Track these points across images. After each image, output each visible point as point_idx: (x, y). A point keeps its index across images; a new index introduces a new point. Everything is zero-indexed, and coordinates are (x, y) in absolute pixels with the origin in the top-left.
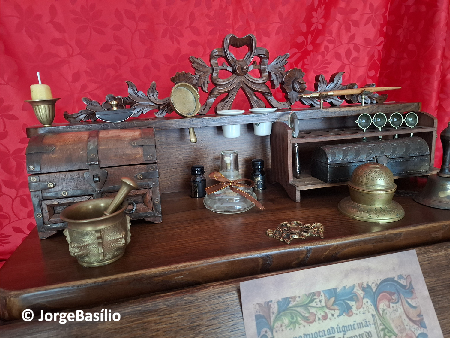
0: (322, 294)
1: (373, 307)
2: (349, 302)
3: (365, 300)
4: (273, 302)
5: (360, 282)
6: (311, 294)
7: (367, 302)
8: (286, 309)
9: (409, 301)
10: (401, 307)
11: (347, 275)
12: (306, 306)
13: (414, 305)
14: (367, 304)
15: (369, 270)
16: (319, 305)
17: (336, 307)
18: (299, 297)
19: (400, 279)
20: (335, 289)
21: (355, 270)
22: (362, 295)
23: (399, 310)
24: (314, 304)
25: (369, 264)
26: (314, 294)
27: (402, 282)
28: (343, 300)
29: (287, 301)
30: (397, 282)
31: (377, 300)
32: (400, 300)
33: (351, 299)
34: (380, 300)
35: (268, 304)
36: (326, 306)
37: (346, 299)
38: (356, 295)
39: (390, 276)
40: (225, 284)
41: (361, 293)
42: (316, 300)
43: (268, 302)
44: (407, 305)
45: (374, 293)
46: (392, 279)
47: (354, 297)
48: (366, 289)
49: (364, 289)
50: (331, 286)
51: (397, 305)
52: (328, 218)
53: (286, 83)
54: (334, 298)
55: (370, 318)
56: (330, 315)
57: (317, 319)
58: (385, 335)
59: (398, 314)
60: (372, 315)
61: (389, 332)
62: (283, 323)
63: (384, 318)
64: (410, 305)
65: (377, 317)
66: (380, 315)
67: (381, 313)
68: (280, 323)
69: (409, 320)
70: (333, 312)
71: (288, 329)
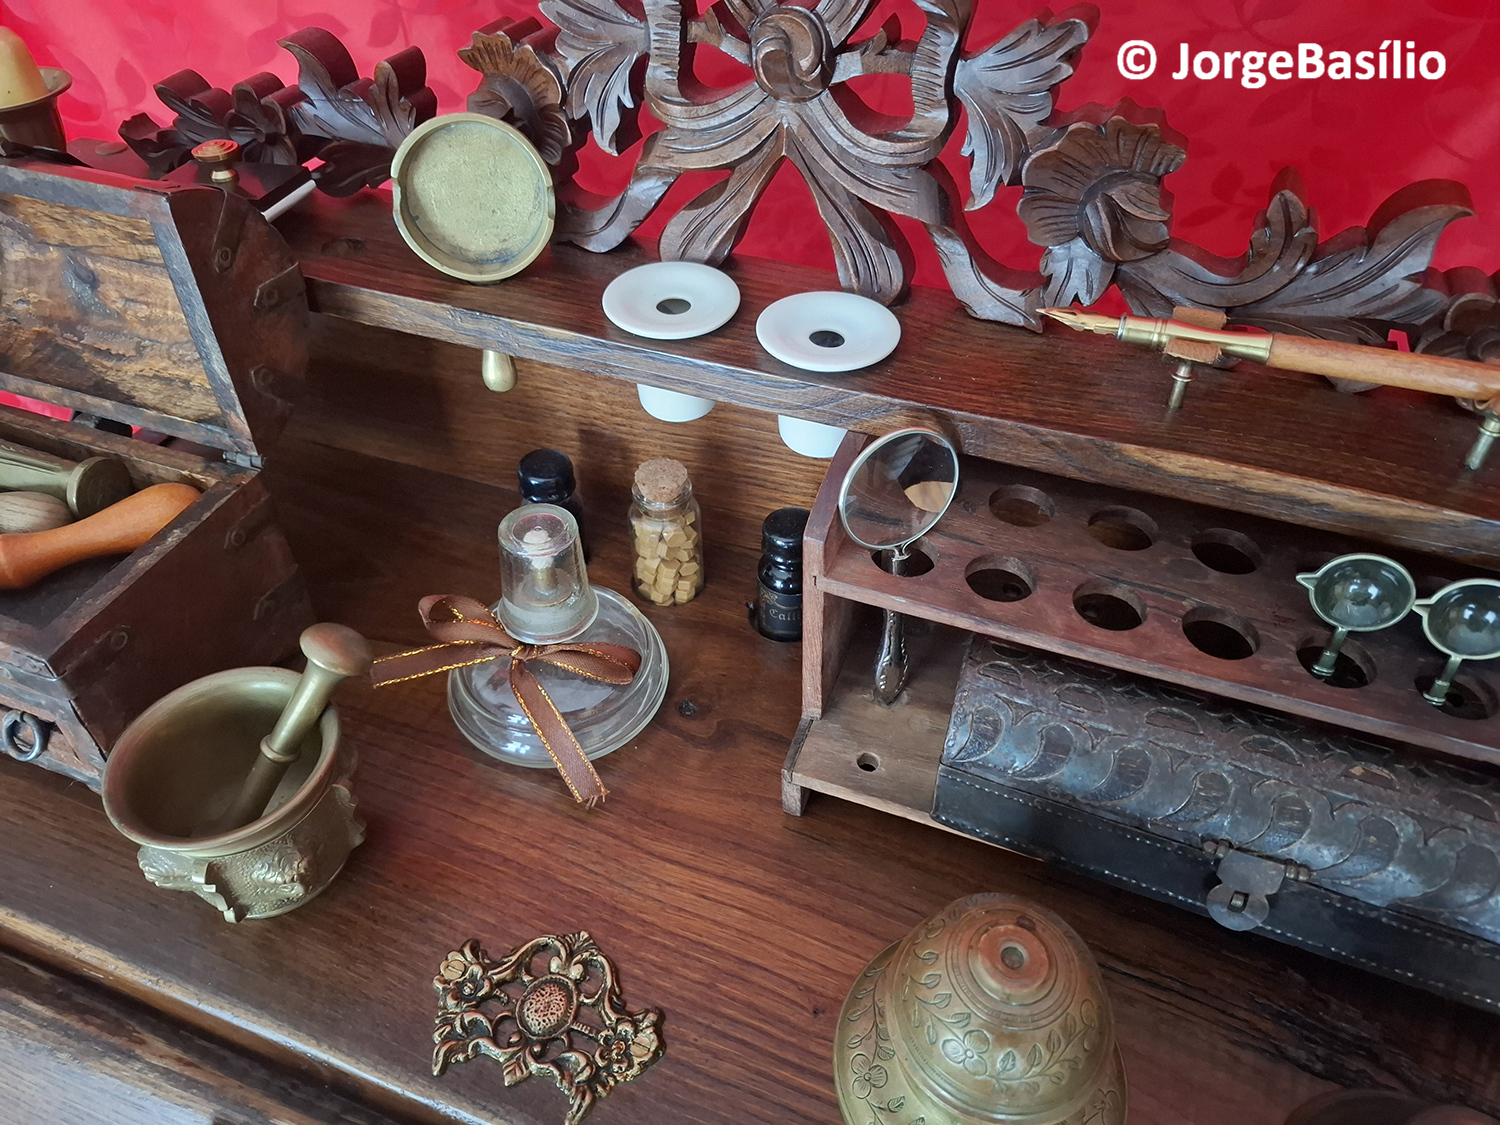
52: (750, 1005)
53: (1038, 195)
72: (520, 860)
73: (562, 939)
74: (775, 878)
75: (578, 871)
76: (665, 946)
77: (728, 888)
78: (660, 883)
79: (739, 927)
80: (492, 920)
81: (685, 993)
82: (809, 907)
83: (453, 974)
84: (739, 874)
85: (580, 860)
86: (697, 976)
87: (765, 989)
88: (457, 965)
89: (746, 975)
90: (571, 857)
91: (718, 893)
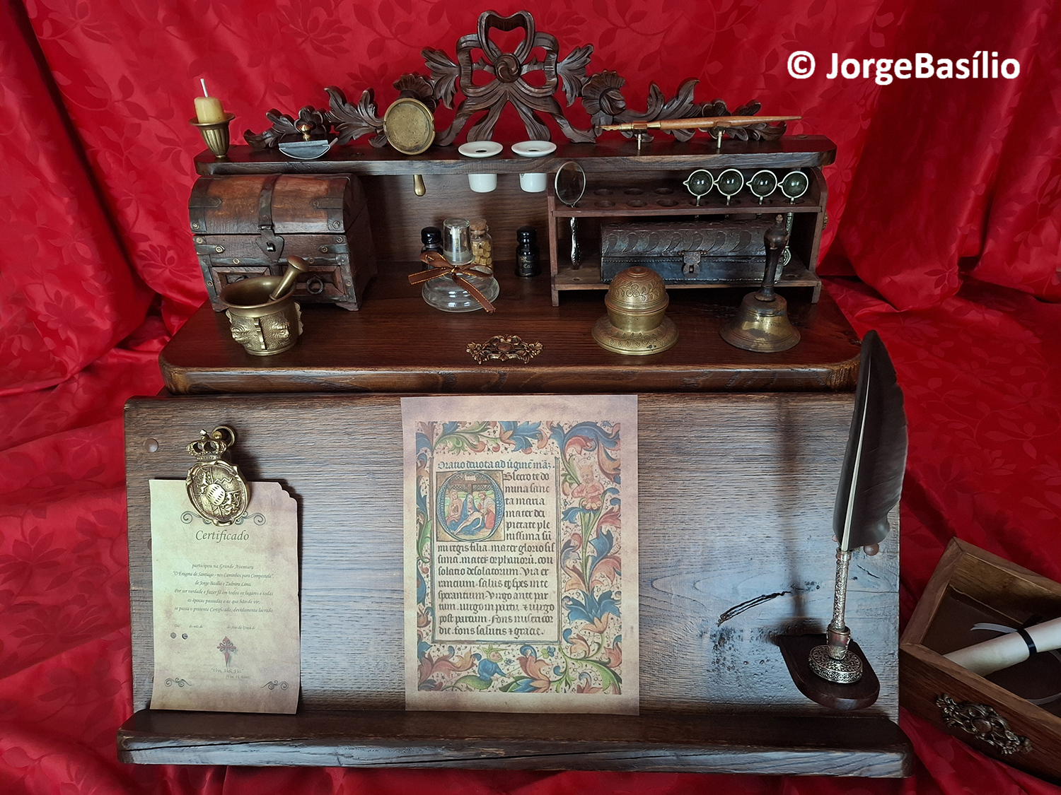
0: (498, 425)
1: (559, 450)
2: (529, 439)
3: (551, 441)
4: (438, 423)
5: (549, 420)
6: (484, 422)
7: (553, 443)
8: (452, 433)
9: (608, 451)
10: (596, 456)
11: (533, 409)
12: (476, 434)
13: (613, 456)
14: (551, 445)
15: (564, 409)
16: (492, 435)
17: (512, 442)
18: (470, 423)
19: (605, 425)
20: (515, 423)
21: (545, 406)
22: (548, 435)
23: (592, 458)
24: (485, 434)
25: (566, 402)
26: (488, 423)
27: (607, 429)
28: (523, 436)
29: (454, 425)
30: (599, 428)
31: (566, 443)
32: (597, 449)
33: (534, 437)
34: (571, 444)
35: (432, 425)
36: (500, 438)
37: (527, 436)
38: (541, 434)
39: (592, 420)
40: (391, 396)
41: (547, 433)
42: (489, 430)
43: (433, 423)
44: (604, 455)
45: (565, 435)
46: (594, 424)
47: (537, 435)
48: (556, 430)
49: (552, 428)
50: (512, 418)
51: (591, 453)
53: (587, 99)
54: (511, 432)
55: (551, 460)
56: (502, 448)
57: (486, 449)
58: (565, 481)
59: (588, 462)
60: (556, 457)
61: (572, 478)
62: (446, 446)
63: (569, 463)
64: (607, 455)
65: (560, 460)
66: (566, 459)
67: (568, 457)
68: (442, 445)
69: (600, 472)
70: (507, 446)
71: (451, 453)
75: (496, 327)
77: (545, 322)
82: (572, 320)
87: (569, 334)
88: (471, 346)
90: (492, 325)
91: (542, 323)
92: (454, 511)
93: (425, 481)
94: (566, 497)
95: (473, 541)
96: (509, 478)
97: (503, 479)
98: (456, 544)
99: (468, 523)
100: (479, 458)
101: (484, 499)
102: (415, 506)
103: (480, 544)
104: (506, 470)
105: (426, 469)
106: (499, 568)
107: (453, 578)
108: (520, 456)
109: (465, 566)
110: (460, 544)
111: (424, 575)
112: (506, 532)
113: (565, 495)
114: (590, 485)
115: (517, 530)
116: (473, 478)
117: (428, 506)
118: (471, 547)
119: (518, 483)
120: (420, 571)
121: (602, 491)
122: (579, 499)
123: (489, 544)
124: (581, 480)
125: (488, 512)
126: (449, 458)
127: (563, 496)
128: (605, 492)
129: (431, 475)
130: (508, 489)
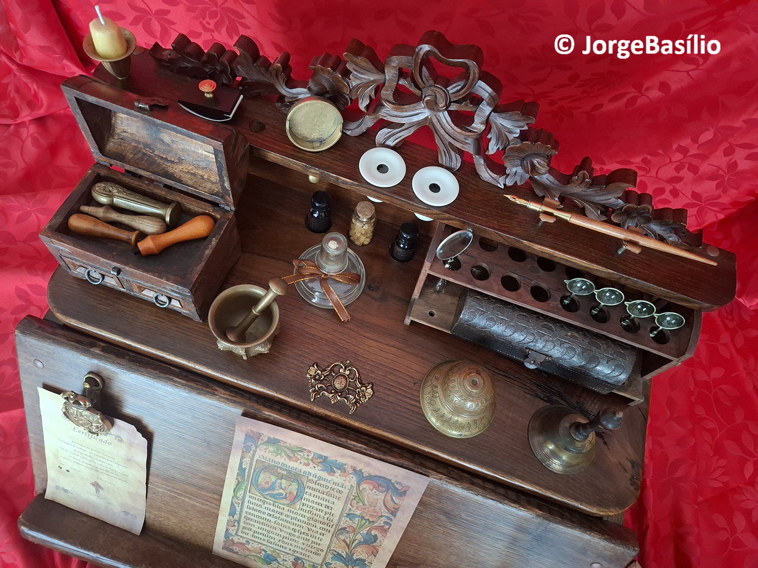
0: (312, 453)
1: (356, 482)
2: (335, 469)
3: (351, 476)
4: (265, 435)
5: (355, 466)
6: (301, 448)
8: (274, 444)
9: (394, 498)
10: (383, 497)
11: (343, 456)
12: (293, 451)
13: (396, 502)
14: (351, 478)
15: (369, 464)
16: (306, 457)
17: (321, 465)
18: (290, 444)
19: (397, 484)
20: (326, 458)
21: (353, 458)
22: (350, 472)
23: (380, 496)
24: (301, 454)
25: (371, 462)
26: (305, 450)
27: (397, 486)
28: (330, 466)
29: (279, 441)
30: (393, 484)
31: (363, 481)
32: (386, 493)
33: (339, 469)
34: (366, 483)
36: (312, 460)
37: (333, 466)
38: (345, 469)
39: (388, 477)
42: (304, 453)
43: (260, 433)
44: (390, 498)
45: (363, 477)
46: (390, 481)
47: (342, 469)
48: (357, 471)
49: (354, 470)
50: (324, 454)
51: (380, 493)
52: (396, 382)
54: (322, 460)
55: (348, 485)
56: (311, 466)
57: (299, 461)
58: (355, 499)
59: (376, 497)
60: (351, 485)
61: (360, 499)
62: (268, 448)
63: (361, 492)
64: (392, 499)
65: (355, 488)
66: (359, 489)
67: (361, 488)
68: (265, 447)
69: (383, 505)
70: (316, 466)
71: (270, 454)
72: (325, 338)
73: (342, 362)
74: (402, 345)
75: (344, 342)
76: (372, 365)
77: (388, 348)
78: (368, 346)
79: (393, 359)
80: (321, 357)
81: (379, 378)
82: (412, 354)
83: (313, 373)
84: (391, 343)
85: (343, 338)
86: (382, 374)
87: (401, 377)
88: (313, 371)
89: (395, 373)
90: (341, 338)
91: (386, 349)
92: (265, 483)
93: (247, 460)
94: (351, 507)
95: (276, 502)
96: (312, 482)
97: (307, 481)
98: (263, 499)
99: (274, 493)
100: (292, 464)
101: (289, 486)
102: (236, 471)
103: (280, 505)
104: (311, 478)
105: (249, 454)
106: (290, 521)
107: (256, 513)
108: (324, 475)
109: (267, 511)
110: (265, 500)
111: (235, 505)
112: (301, 507)
113: (352, 506)
114: (373, 508)
115: (308, 509)
116: (285, 473)
117: (246, 474)
118: (274, 504)
119: (317, 487)
120: (234, 502)
121: (380, 515)
122: (361, 512)
123: (286, 508)
124: (366, 503)
125: (290, 493)
126: (269, 456)
127: (349, 505)
128: (382, 516)
129: (252, 459)
130: (309, 488)
